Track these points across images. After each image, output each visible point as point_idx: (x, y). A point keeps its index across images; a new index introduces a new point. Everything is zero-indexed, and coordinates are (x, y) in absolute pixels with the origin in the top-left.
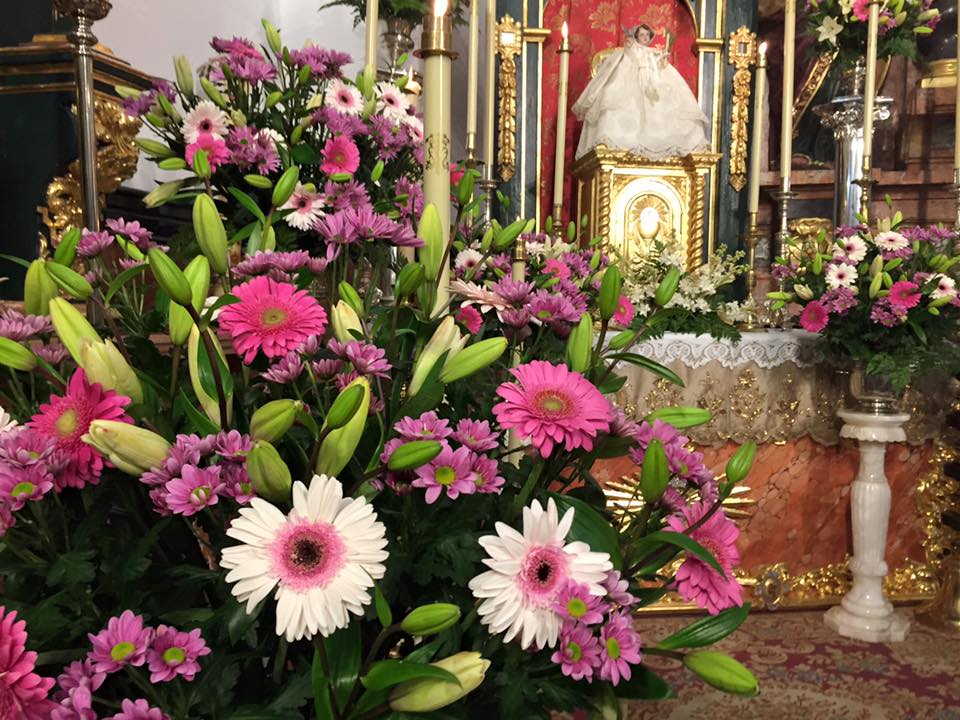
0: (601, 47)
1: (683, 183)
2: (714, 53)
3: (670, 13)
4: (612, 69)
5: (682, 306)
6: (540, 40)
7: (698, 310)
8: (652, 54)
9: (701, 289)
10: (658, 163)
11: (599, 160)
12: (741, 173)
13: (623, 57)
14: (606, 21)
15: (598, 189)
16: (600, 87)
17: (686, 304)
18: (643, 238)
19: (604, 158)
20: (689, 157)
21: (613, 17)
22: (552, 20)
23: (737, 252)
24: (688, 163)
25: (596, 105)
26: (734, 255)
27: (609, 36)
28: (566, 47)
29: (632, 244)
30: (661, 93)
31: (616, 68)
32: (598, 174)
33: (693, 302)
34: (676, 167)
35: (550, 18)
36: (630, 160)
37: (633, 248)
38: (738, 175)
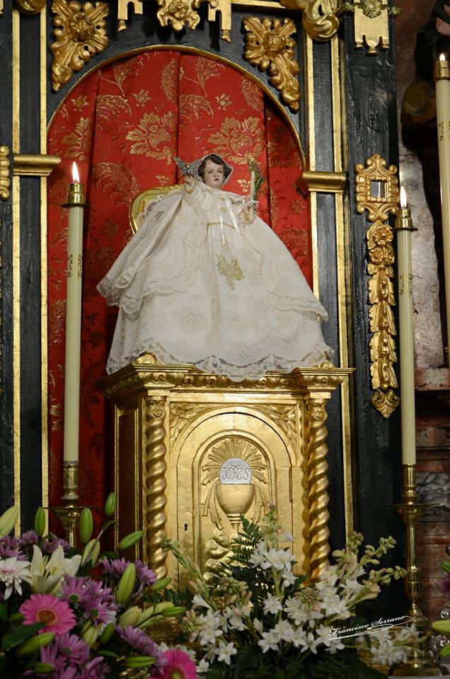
0: (148, 184)
1: (291, 416)
2: (333, 194)
3: (259, 131)
4: (163, 225)
5: (292, 644)
6: (44, 174)
7: (321, 647)
8: (228, 203)
9: (323, 611)
10: (246, 384)
11: (142, 381)
12: (390, 388)
13: (180, 205)
14: (154, 142)
15: (144, 428)
16: (142, 256)
17: (299, 639)
18: (226, 511)
19: (151, 378)
20: (296, 374)
21: (165, 136)
22: (64, 141)
23: (382, 540)
24: (296, 383)
25: (136, 284)
26: (377, 546)
27: (159, 166)
28: (77, 198)
29: (207, 522)
30: (246, 266)
31: (170, 224)
32: (144, 403)
33: (311, 636)
34: (277, 389)
35: (61, 136)
36: (196, 380)
37: (210, 530)
38: (385, 391)
